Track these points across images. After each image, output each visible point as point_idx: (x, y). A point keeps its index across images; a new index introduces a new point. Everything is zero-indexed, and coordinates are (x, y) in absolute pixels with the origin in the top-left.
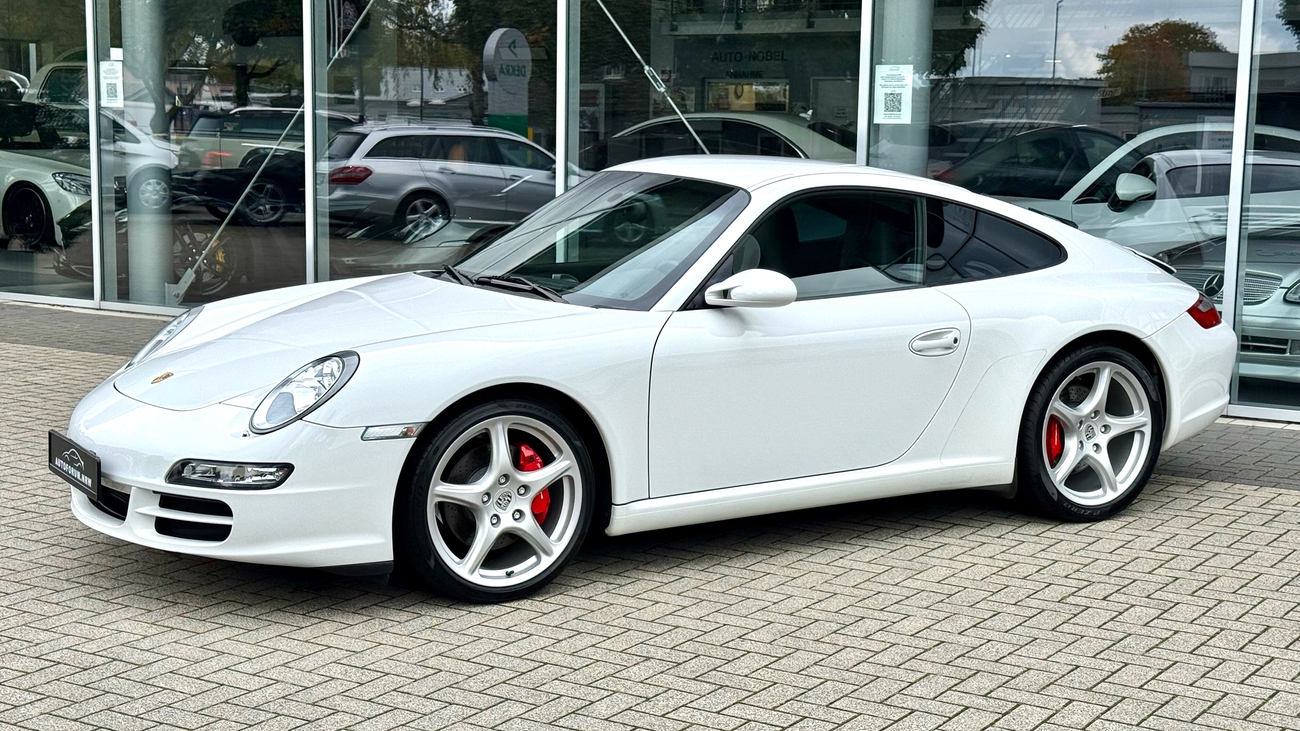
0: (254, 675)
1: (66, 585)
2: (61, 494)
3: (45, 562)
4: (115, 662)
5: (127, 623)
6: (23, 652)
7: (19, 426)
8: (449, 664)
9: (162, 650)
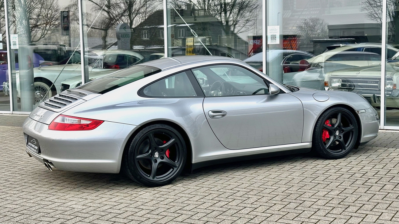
0: (124, 218)
1: (49, 196)
2: (32, 169)
3: (38, 189)
4: (78, 217)
5: (75, 205)
6: (46, 216)
7: (6, 149)
8: (184, 212)
9: (91, 213)
